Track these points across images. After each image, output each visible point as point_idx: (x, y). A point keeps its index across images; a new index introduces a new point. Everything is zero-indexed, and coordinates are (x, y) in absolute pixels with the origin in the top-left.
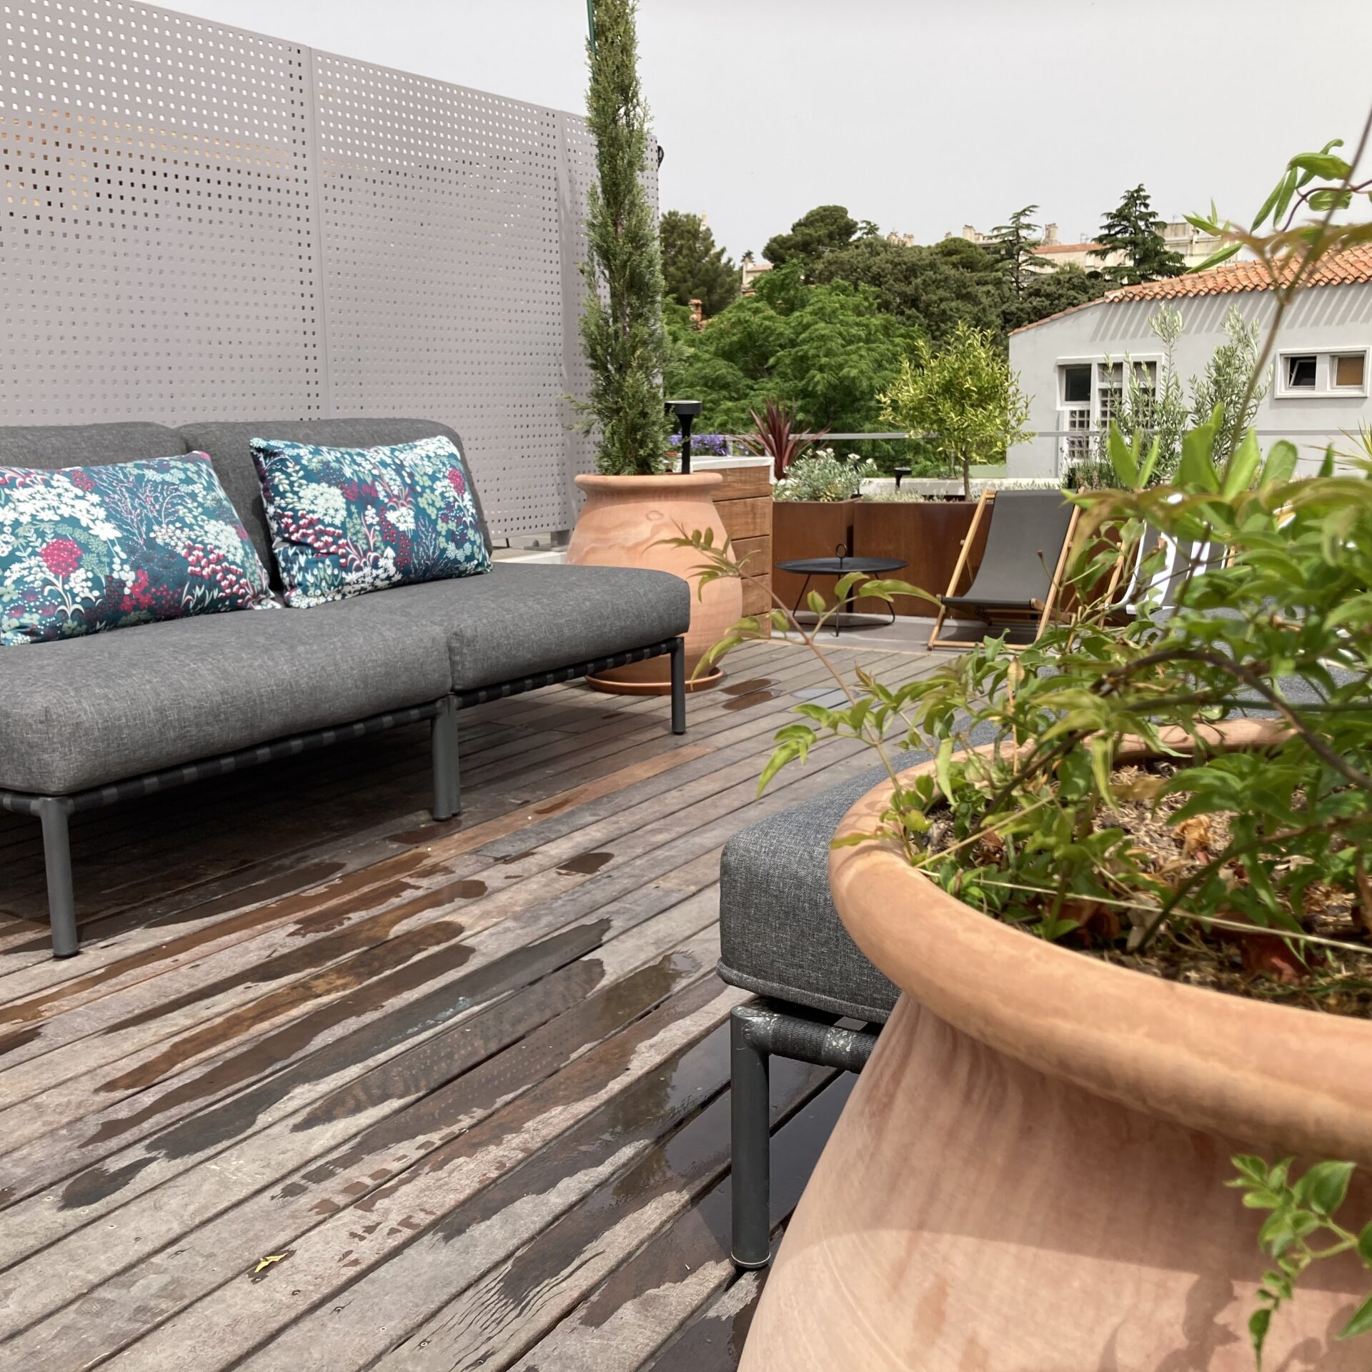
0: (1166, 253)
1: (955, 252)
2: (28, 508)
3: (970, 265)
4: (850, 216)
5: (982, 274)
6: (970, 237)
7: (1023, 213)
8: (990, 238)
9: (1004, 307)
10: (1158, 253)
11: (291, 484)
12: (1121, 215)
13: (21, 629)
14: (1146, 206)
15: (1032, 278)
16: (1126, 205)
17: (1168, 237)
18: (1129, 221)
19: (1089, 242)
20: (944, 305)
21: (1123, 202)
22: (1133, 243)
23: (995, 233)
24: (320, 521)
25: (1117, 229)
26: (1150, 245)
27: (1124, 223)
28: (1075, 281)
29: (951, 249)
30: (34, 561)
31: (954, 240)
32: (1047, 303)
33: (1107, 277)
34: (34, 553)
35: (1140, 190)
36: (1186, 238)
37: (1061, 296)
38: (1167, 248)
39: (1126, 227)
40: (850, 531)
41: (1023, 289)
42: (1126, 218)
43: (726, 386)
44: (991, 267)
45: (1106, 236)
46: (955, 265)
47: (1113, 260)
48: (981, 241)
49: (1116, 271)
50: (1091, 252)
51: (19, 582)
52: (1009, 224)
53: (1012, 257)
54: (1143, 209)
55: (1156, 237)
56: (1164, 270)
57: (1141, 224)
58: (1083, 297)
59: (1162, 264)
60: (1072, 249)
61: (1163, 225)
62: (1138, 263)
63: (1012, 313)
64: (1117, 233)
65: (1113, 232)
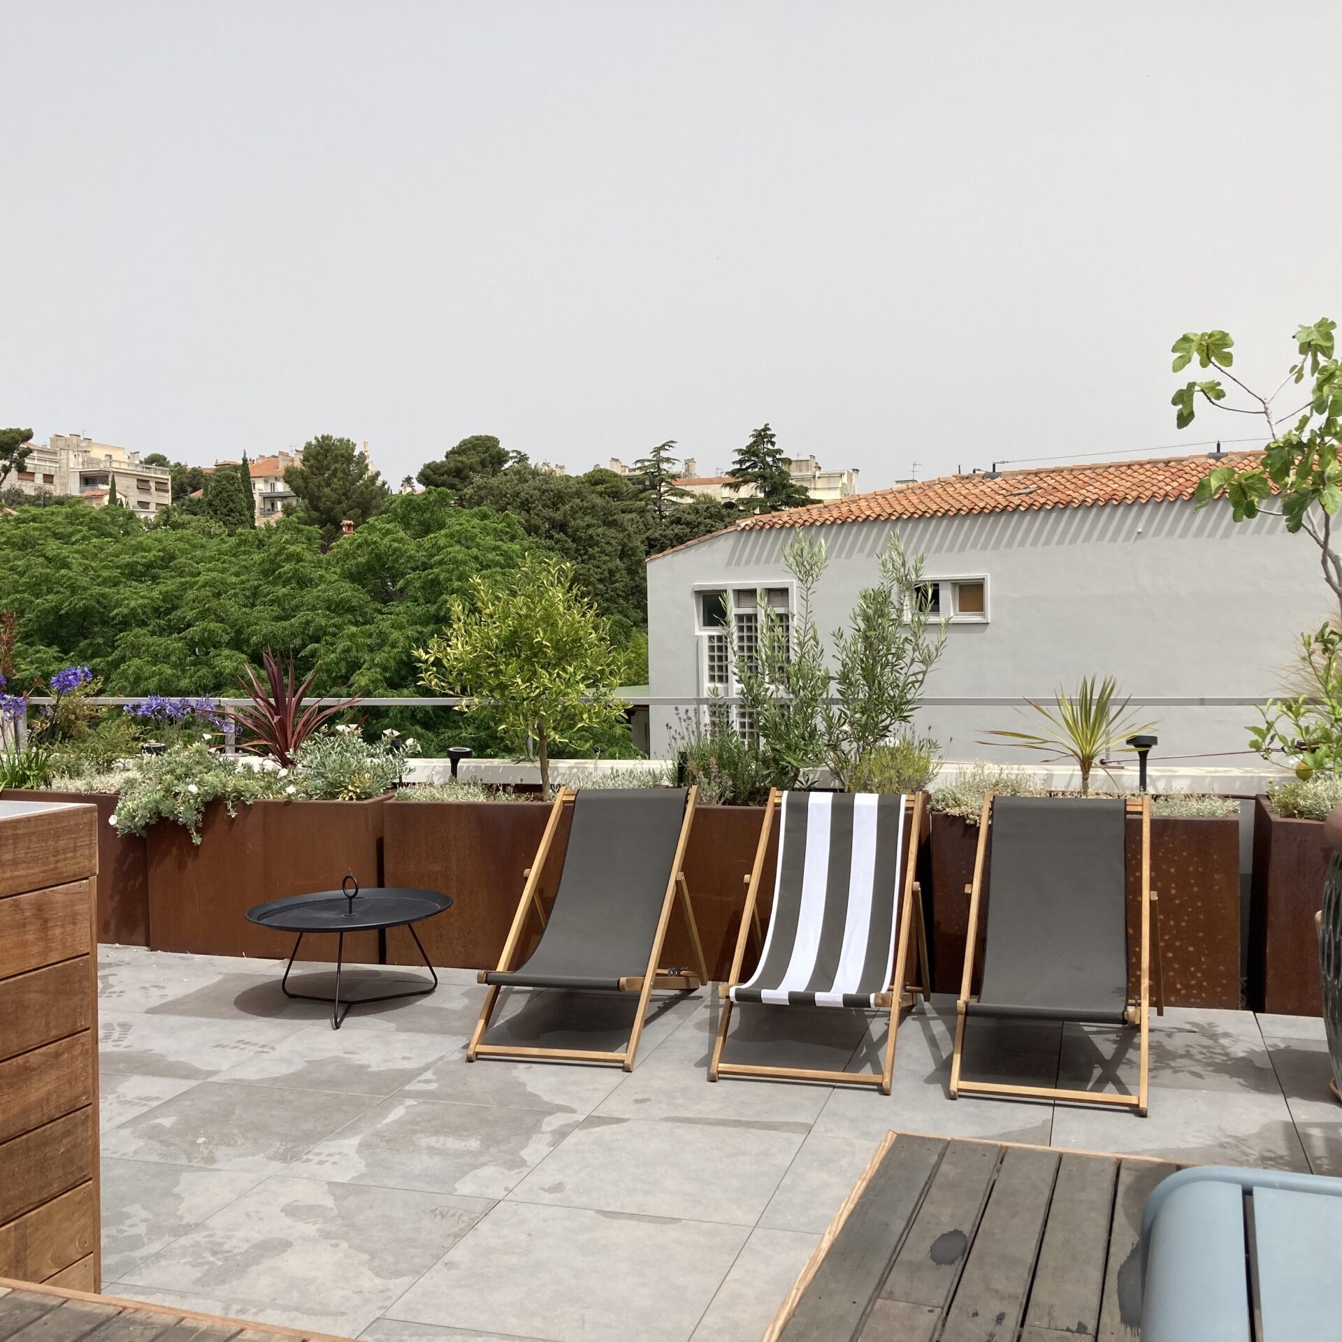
0: (792, 486)
1: (601, 482)
3: (616, 495)
4: (501, 445)
5: (627, 503)
6: (617, 469)
7: (663, 447)
8: (634, 470)
9: (647, 534)
10: (784, 486)
12: (750, 452)
14: (773, 444)
15: (673, 508)
16: (755, 442)
17: (794, 472)
18: (757, 456)
19: (723, 476)
20: (590, 531)
21: (752, 440)
22: (763, 477)
23: (639, 465)
25: (748, 464)
26: (777, 479)
27: (754, 458)
28: (713, 510)
29: (598, 479)
31: (601, 471)
32: (688, 530)
33: (741, 508)
35: (766, 429)
36: (810, 473)
37: (700, 523)
38: (793, 482)
39: (756, 462)
40: (380, 844)
41: (665, 517)
42: (755, 454)
43: (351, 610)
44: (636, 496)
45: (738, 470)
46: (601, 494)
47: (746, 491)
48: (627, 473)
49: (750, 502)
50: (726, 485)
52: (650, 457)
53: (654, 487)
54: (770, 446)
55: (782, 472)
56: (790, 502)
57: (769, 459)
58: (720, 525)
59: (789, 497)
60: (709, 482)
61: (788, 461)
62: (768, 494)
63: (656, 539)
64: (747, 468)
65: (744, 467)
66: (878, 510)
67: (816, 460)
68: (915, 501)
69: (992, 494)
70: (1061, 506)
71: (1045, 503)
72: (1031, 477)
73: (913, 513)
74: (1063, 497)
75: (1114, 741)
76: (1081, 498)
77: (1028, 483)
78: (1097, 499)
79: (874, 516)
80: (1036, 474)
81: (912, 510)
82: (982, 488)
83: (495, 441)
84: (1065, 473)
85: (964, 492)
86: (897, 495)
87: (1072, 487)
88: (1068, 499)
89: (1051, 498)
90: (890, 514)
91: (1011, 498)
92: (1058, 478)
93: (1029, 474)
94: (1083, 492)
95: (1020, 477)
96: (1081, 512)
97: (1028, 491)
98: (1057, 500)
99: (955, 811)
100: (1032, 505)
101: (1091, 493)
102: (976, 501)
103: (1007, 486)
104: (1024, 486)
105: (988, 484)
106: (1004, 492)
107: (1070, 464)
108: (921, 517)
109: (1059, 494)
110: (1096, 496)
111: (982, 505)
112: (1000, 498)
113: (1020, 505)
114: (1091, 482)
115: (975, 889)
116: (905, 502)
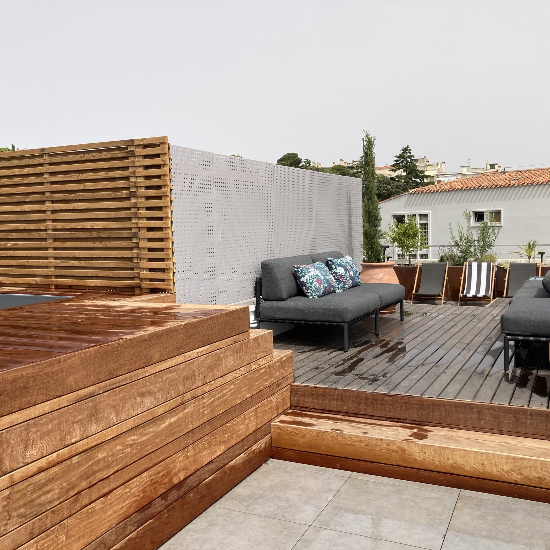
0: (418, 170)
1: (339, 170)
2: (313, 273)
4: (299, 157)
6: (342, 164)
10: (415, 170)
11: (335, 267)
12: (401, 157)
13: (317, 295)
14: (410, 153)
16: (403, 153)
17: (418, 164)
18: (404, 158)
19: (389, 166)
21: (401, 152)
22: (406, 167)
24: (341, 275)
25: (400, 162)
26: (412, 167)
27: (402, 159)
28: (386, 180)
29: (337, 169)
30: (316, 283)
31: (338, 165)
33: (397, 179)
34: (315, 282)
35: (408, 147)
36: (424, 164)
38: (418, 168)
39: (403, 161)
42: (403, 158)
45: (396, 164)
47: (398, 173)
48: (347, 165)
49: (400, 177)
50: (390, 170)
51: (314, 287)
54: (409, 154)
55: (414, 164)
56: (417, 177)
57: (408, 159)
59: (417, 174)
60: (383, 168)
61: (417, 160)
62: (408, 174)
64: (400, 163)
65: (398, 163)
66: (462, 186)
67: (427, 158)
68: (475, 182)
69: (504, 180)
70: (530, 184)
71: (524, 183)
72: (519, 173)
73: (475, 187)
74: (531, 181)
75: (535, 253)
76: (537, 181)
77: (518, 175)
78: (543, 182)
79: (460, 188)
80: (521, 172)
81: (474, 186)
82: (501, 177)
83: (296, 155)
84: (532, 172)
85: (494, 179)
86: (469, 180)
87: (534, 177)
88: (532, 182)
89: (526, 181)
90: (467, 187)
91: (511, 181)
92: (529, 173)
93: (518, 172)
94: (538, 179)
95: (515, 173)
96: (537, 187)
97: (517, 178)
98: (528, 182)
99: (502, 267)
100: (519, 184)
101: (541, 180)
102: (498, 182)
103: (509, 177)
104: (516, 177)
105: (503, 176)
106: (508, 179)
107: (534, 168)
108: (478, 188)
109: (529, 180)
110: (543, 181)
111: (500, 184)
112: (507, 181)
113: (514, 184)
114: (541, 175)
115: (506, 279)
116: (472, 183)
